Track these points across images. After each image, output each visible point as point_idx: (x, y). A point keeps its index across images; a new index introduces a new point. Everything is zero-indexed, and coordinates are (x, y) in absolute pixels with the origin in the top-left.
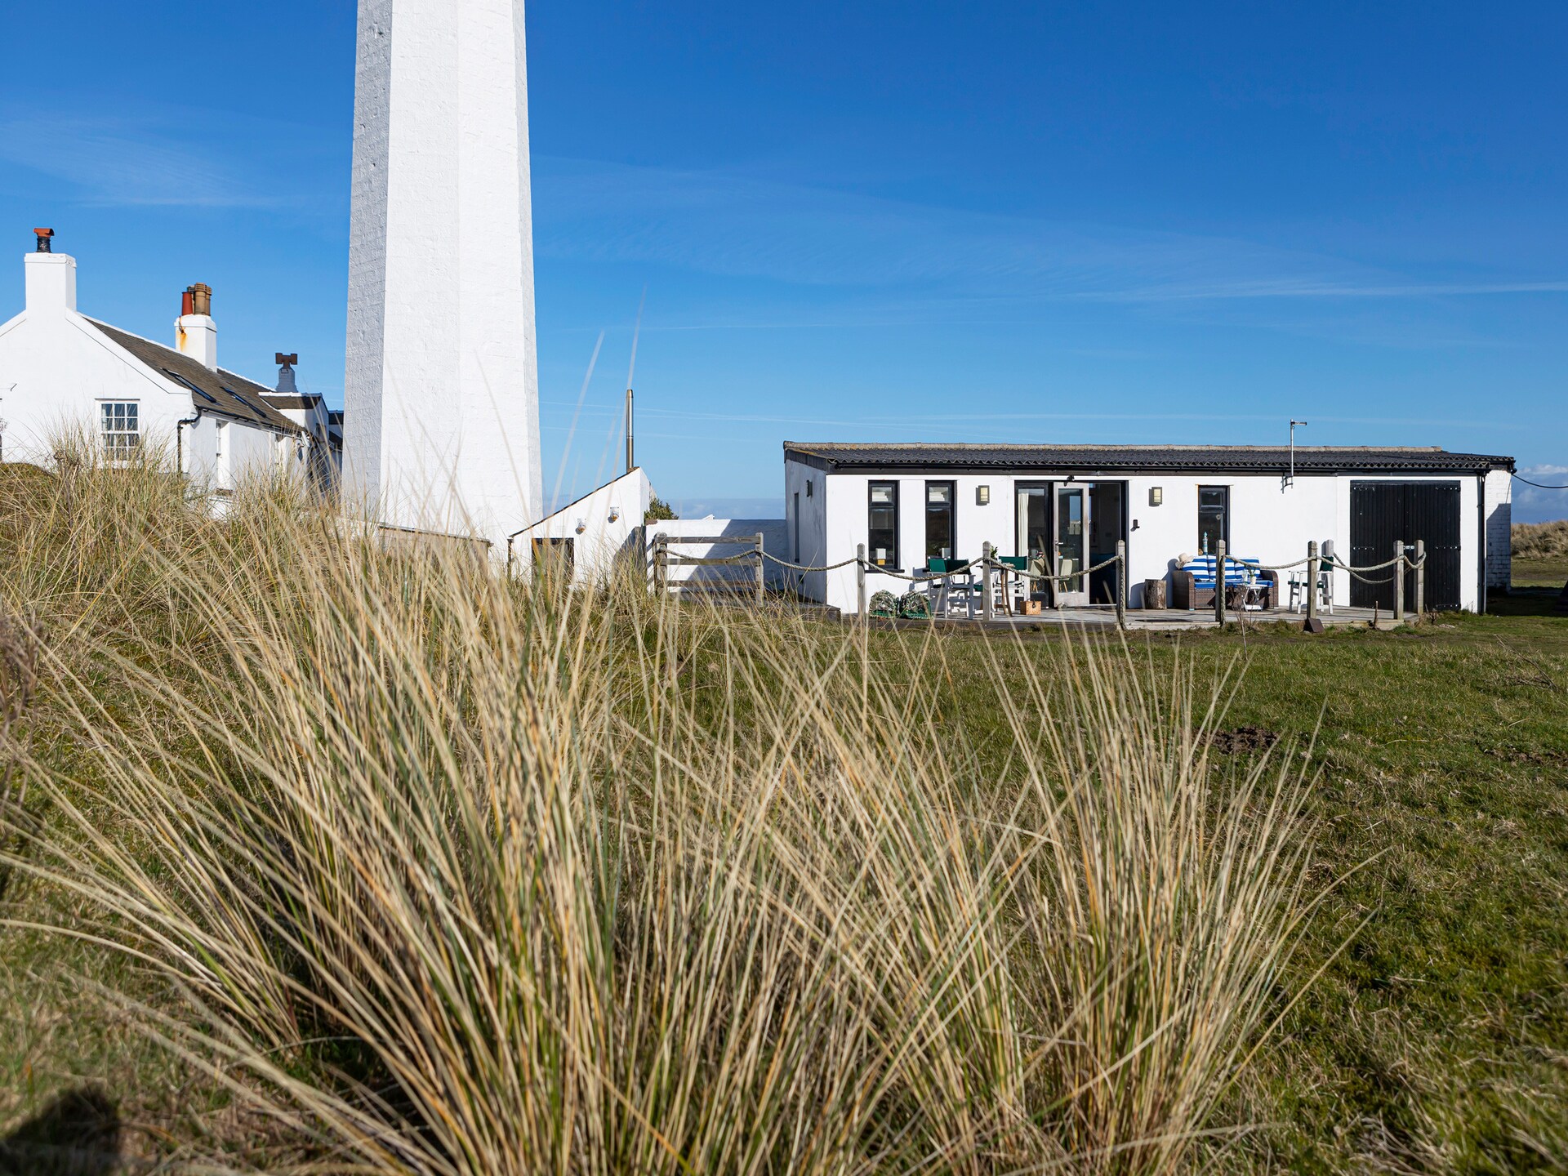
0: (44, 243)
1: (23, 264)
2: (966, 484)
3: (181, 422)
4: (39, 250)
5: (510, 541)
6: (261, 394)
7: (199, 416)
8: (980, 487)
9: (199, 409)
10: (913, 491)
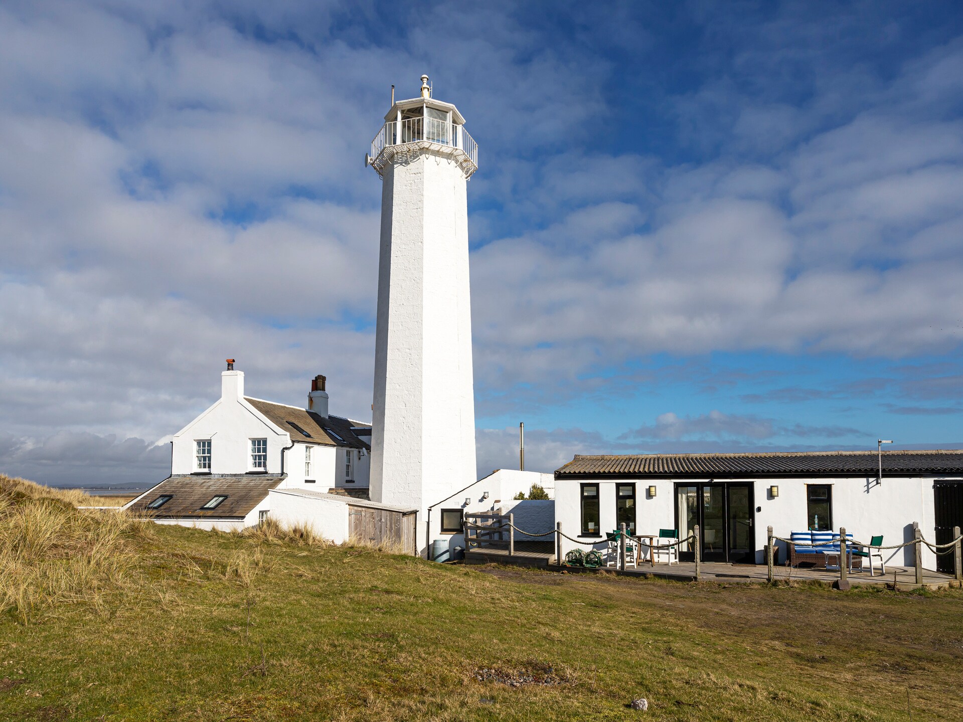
0: (230, 365)
1: (221, 376)
2: (641, 485)
3: (284, 449)
4: (228, 369)
5: (430, 510)
6: (351, 428)
7: (293, 445)
8: (650, 487)
9: (293, 442)
10: (608, 490)
